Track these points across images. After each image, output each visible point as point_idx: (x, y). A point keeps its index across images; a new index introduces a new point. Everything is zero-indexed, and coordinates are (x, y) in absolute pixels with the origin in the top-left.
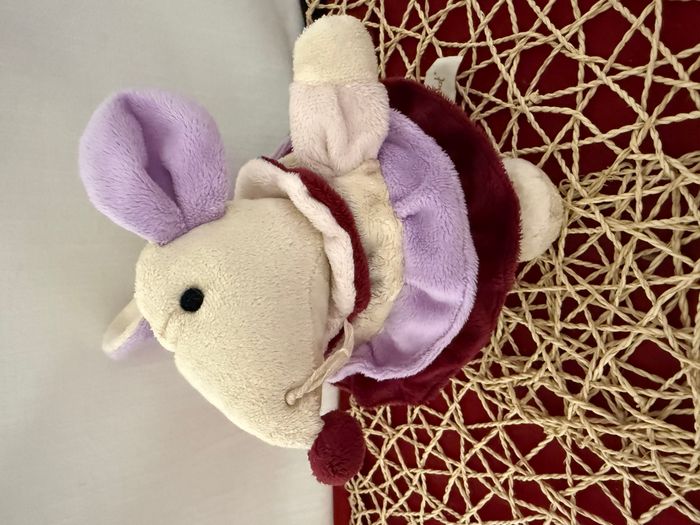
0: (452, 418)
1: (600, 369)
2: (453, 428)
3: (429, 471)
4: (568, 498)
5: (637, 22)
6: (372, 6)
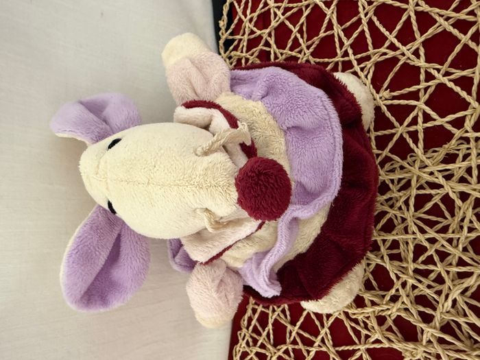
0: (323, 341)
1: (449, 303)
2: (324, 349)
5: (465, 39)
6: (265, 36)
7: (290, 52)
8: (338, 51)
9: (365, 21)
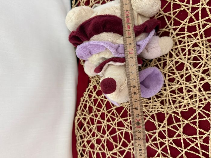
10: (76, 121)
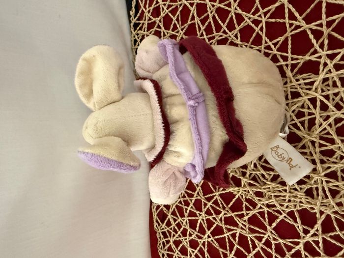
0: (198, 194)
1: (253, 165)
2: (199, 198)
3: (190, 218)
4: (245, 221)
5: (257, 29)
6: (158, 22)
7: (172, 32)
8: (198, 33)
9: (211, 16)
10: (154, 210)
